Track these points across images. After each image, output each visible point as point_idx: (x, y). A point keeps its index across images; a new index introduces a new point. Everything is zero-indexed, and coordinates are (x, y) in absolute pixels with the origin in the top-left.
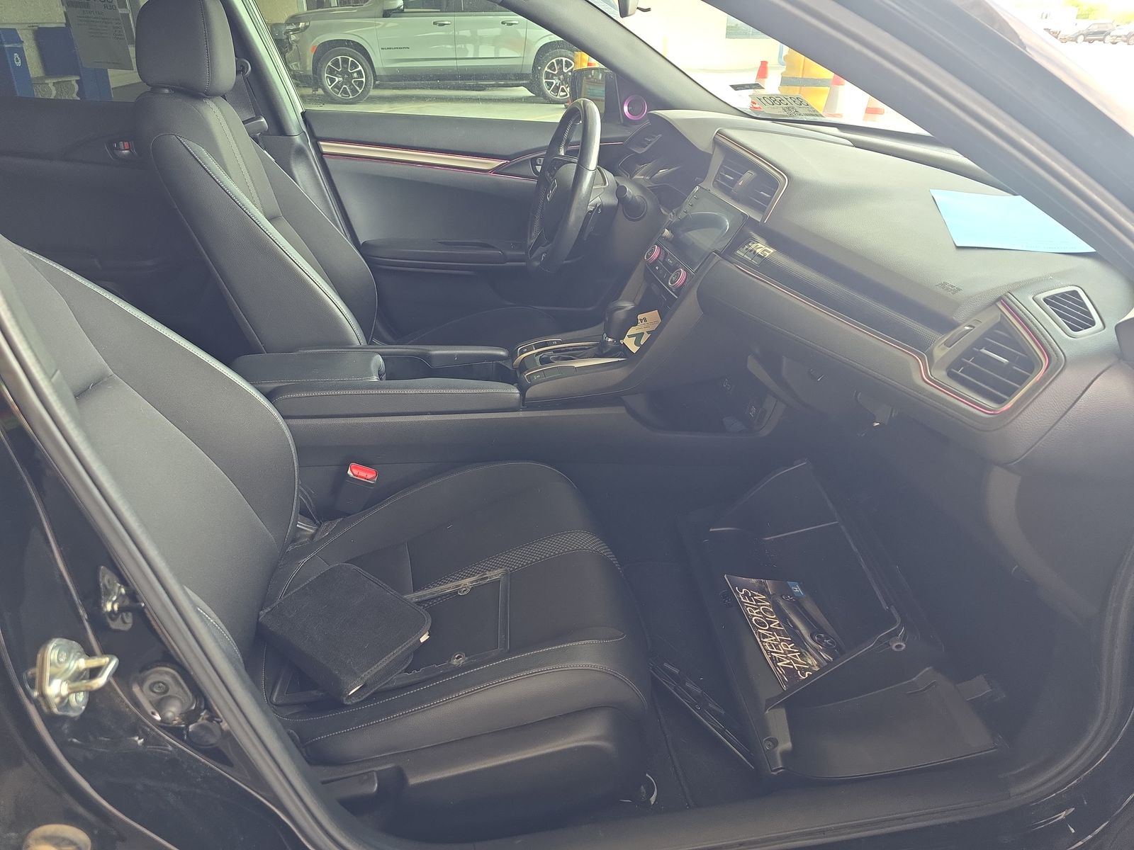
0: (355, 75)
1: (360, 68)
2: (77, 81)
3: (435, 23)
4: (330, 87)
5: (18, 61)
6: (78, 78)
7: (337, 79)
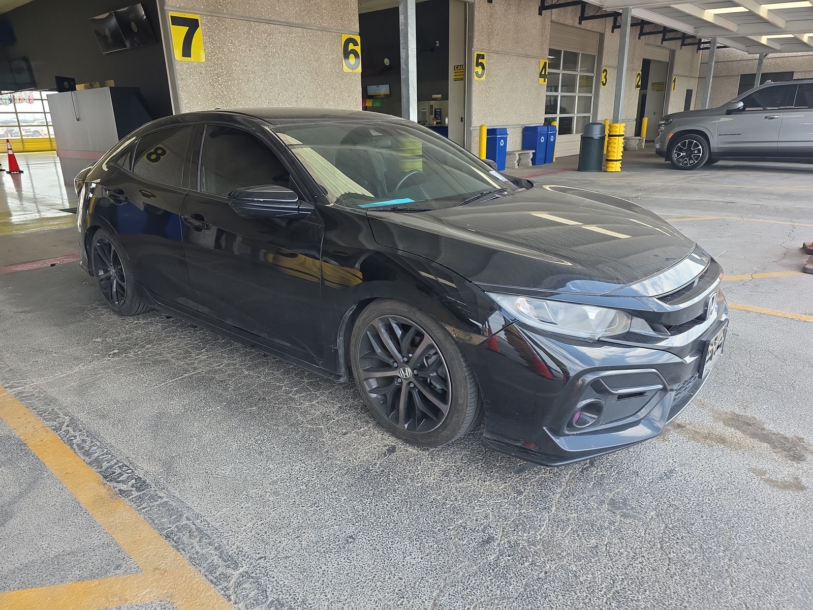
0: (696, 152)
1: (700, 147)
2: (533, 153)
3: (766, 118)
4: (675, 159)
5: (502, 143)
6: (534, 151)
7: (682, 154)
